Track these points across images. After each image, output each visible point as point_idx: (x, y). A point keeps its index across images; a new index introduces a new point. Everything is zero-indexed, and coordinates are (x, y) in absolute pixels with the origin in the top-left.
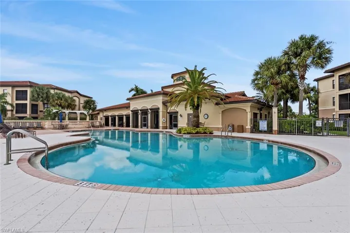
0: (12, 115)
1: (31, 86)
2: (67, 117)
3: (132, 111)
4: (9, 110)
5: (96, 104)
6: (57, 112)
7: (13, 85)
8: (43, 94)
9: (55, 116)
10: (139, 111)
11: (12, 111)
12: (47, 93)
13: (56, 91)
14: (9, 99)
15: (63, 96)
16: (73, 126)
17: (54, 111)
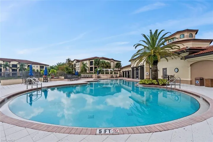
0: (89, 72)
1: (94, 59)
2: (105, 72)
3: (132, 68)
4: (88, 70)
5: (121, 65)
6: (100, 70)
7: (89, 59)
8: (97, 62)
9: (100, 72)
10: (135, 68)
11: (89, 70)
12: (99, 62)
13: (103, 60)
14: (88, 66)
15: (105, 62)
16: (103, 77)
17: (99, 70)
